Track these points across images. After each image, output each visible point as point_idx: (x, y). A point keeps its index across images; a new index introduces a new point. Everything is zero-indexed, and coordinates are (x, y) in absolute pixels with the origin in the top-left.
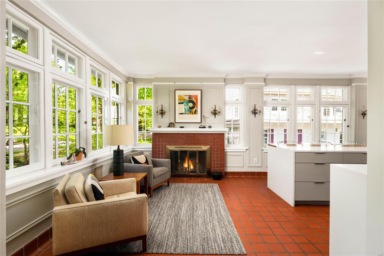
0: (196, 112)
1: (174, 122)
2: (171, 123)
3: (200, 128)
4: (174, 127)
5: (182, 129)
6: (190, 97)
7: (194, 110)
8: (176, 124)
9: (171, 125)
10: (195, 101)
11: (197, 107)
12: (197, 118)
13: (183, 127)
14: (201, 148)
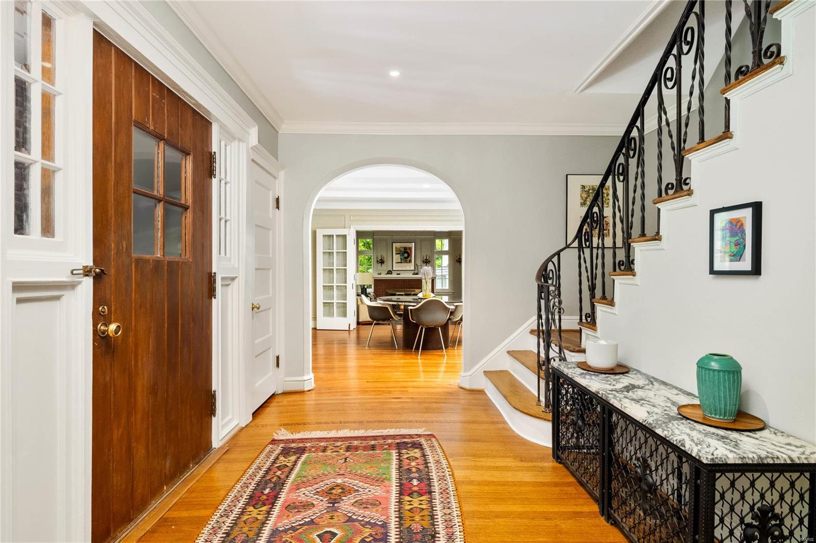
0: (410, 261)
1: (391, 270)
2: (390, 271)
3: (413, 274)
4: (391, 274)
5: (399, 276)
6: (405, 248)
7: (408, 259)
8: (393, 272)
9: (390, 272)
10: (409, 252)
11: (411, 258)
12: (411, 266)
13: (399, 274)
14: (415, 291)
